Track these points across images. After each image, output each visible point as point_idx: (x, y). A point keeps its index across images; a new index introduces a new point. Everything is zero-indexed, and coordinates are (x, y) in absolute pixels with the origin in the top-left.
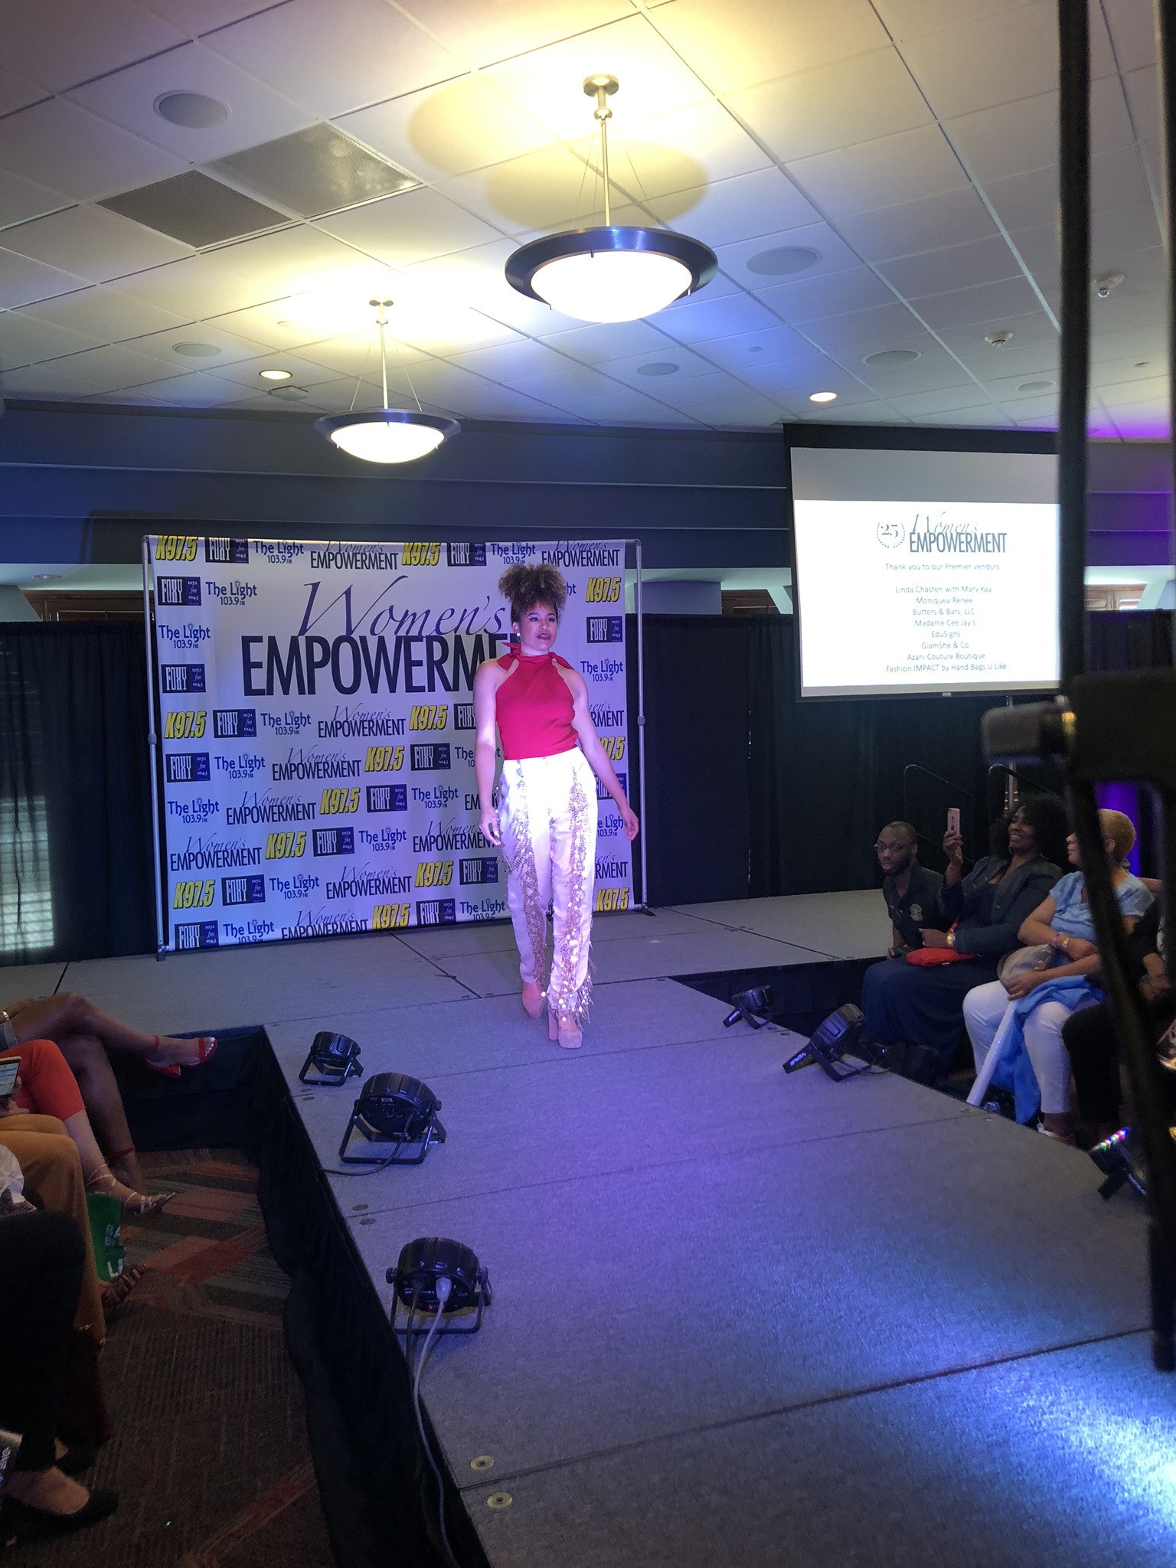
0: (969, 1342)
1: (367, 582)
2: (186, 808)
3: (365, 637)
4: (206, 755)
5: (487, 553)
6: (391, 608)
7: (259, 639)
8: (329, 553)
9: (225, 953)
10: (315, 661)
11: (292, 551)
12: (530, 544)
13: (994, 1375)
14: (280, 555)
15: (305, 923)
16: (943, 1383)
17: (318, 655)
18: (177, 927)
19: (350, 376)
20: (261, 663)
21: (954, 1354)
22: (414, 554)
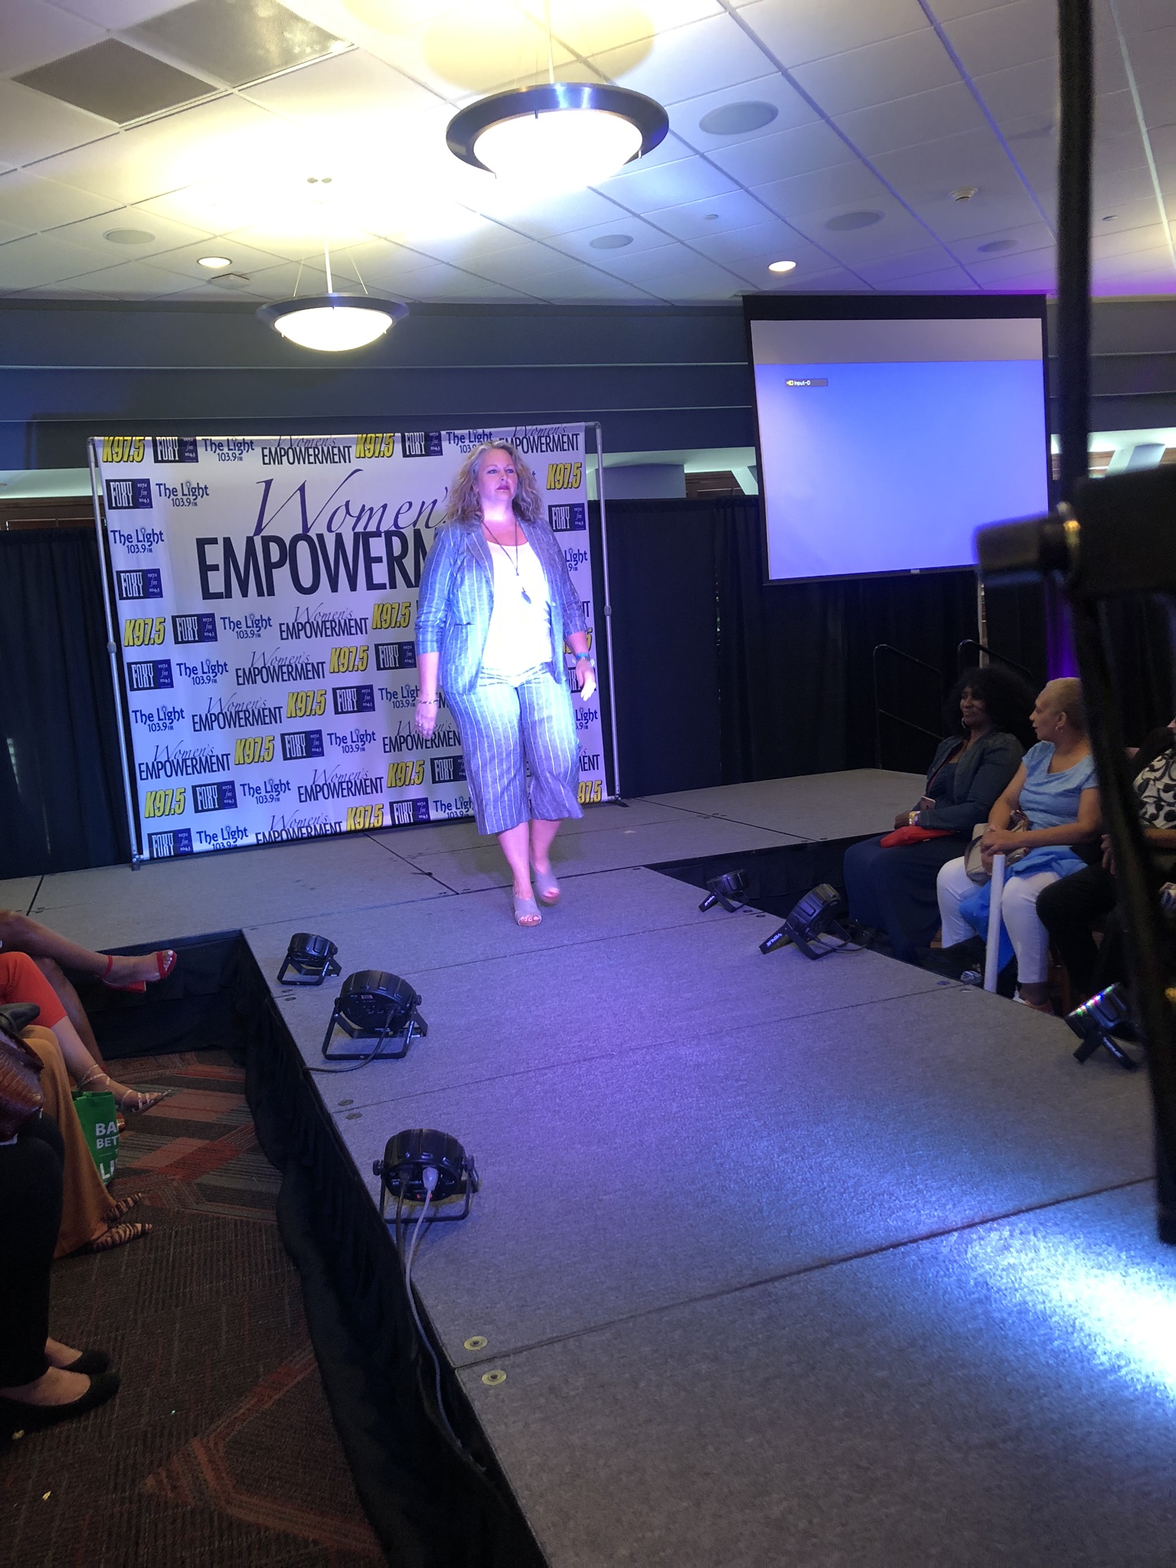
0: (950, 1206)
1: (322, 477)
2: (150, 716)
3: (322, 535)
4: (168, 662)
5: (443, 442)
6: (347, 504)
7: (214, 541)
8: (280, 449)
9: (199, 860)
10: (272, 561)
11: (242, 448)
12: (487, 431)
13: (975, 1236)
14: (230, 452)
15: (278, 828)
16: (925, 1247)
17: (275, 555)
18: (150, 836)
19: (292, 261)
20: (218, 565)
21: (936, 1219)
22: (368, 446)
